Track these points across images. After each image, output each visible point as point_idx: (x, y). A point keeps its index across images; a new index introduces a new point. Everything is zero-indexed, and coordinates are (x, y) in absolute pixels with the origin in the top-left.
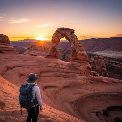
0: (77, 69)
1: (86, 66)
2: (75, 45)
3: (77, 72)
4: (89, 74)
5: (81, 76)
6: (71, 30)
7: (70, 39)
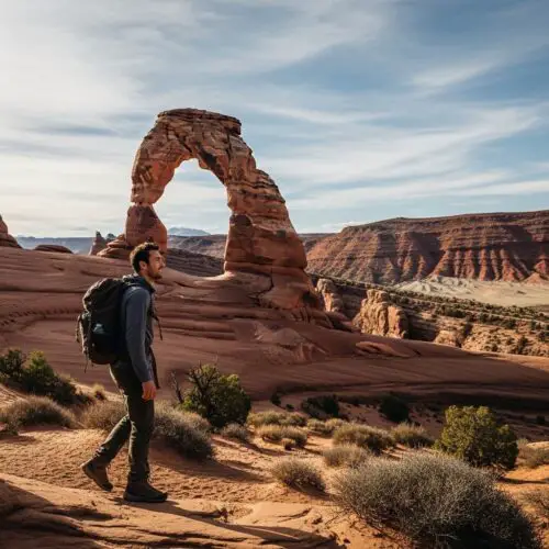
0: (258, 303)
1: (297, 289)
2: (244, 192)
3: (259, 312)
4: (313, 321)
5: (275, 328)
6: (226, 118)
7: (219, 166)
